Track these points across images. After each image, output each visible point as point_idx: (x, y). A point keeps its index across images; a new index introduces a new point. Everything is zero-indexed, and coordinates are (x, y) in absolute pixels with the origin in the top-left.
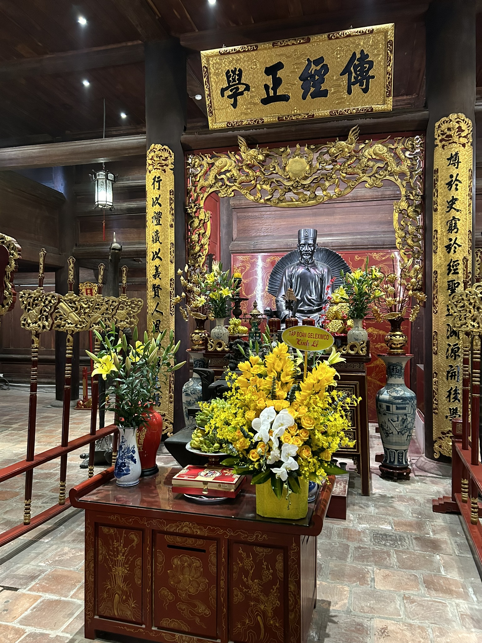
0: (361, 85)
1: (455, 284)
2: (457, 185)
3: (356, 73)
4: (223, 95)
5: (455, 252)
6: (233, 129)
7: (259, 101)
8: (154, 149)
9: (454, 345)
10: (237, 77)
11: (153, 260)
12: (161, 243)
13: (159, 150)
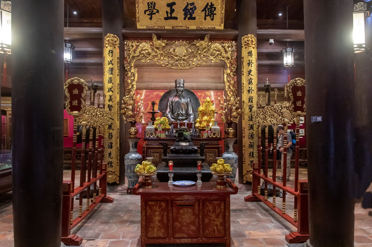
0: (211, 17)
1: (252, 107)
2: (252, 64)
3: (208, 12)
4: (145, 13)
5: (251, 93)
6: (149, 30)
7: (163, 19)
8: (109, 36)
9: (252, 133)
10: (153, 6)
11: (108, 92)
12: (113, 84)
13: (112, 37)
